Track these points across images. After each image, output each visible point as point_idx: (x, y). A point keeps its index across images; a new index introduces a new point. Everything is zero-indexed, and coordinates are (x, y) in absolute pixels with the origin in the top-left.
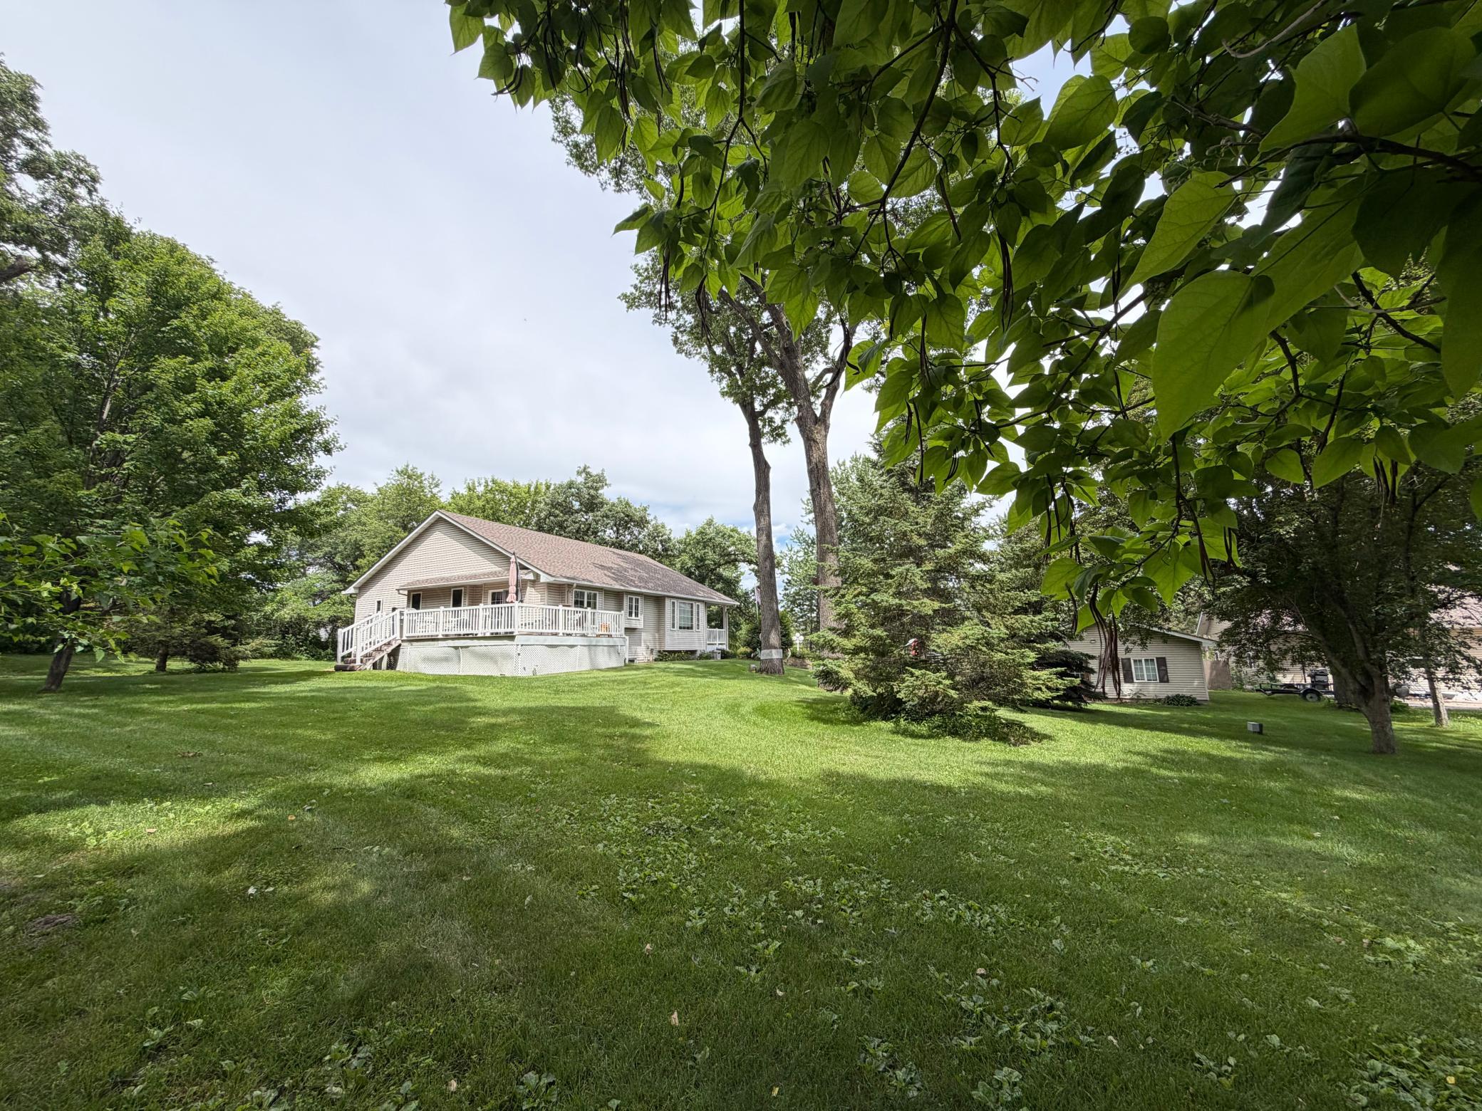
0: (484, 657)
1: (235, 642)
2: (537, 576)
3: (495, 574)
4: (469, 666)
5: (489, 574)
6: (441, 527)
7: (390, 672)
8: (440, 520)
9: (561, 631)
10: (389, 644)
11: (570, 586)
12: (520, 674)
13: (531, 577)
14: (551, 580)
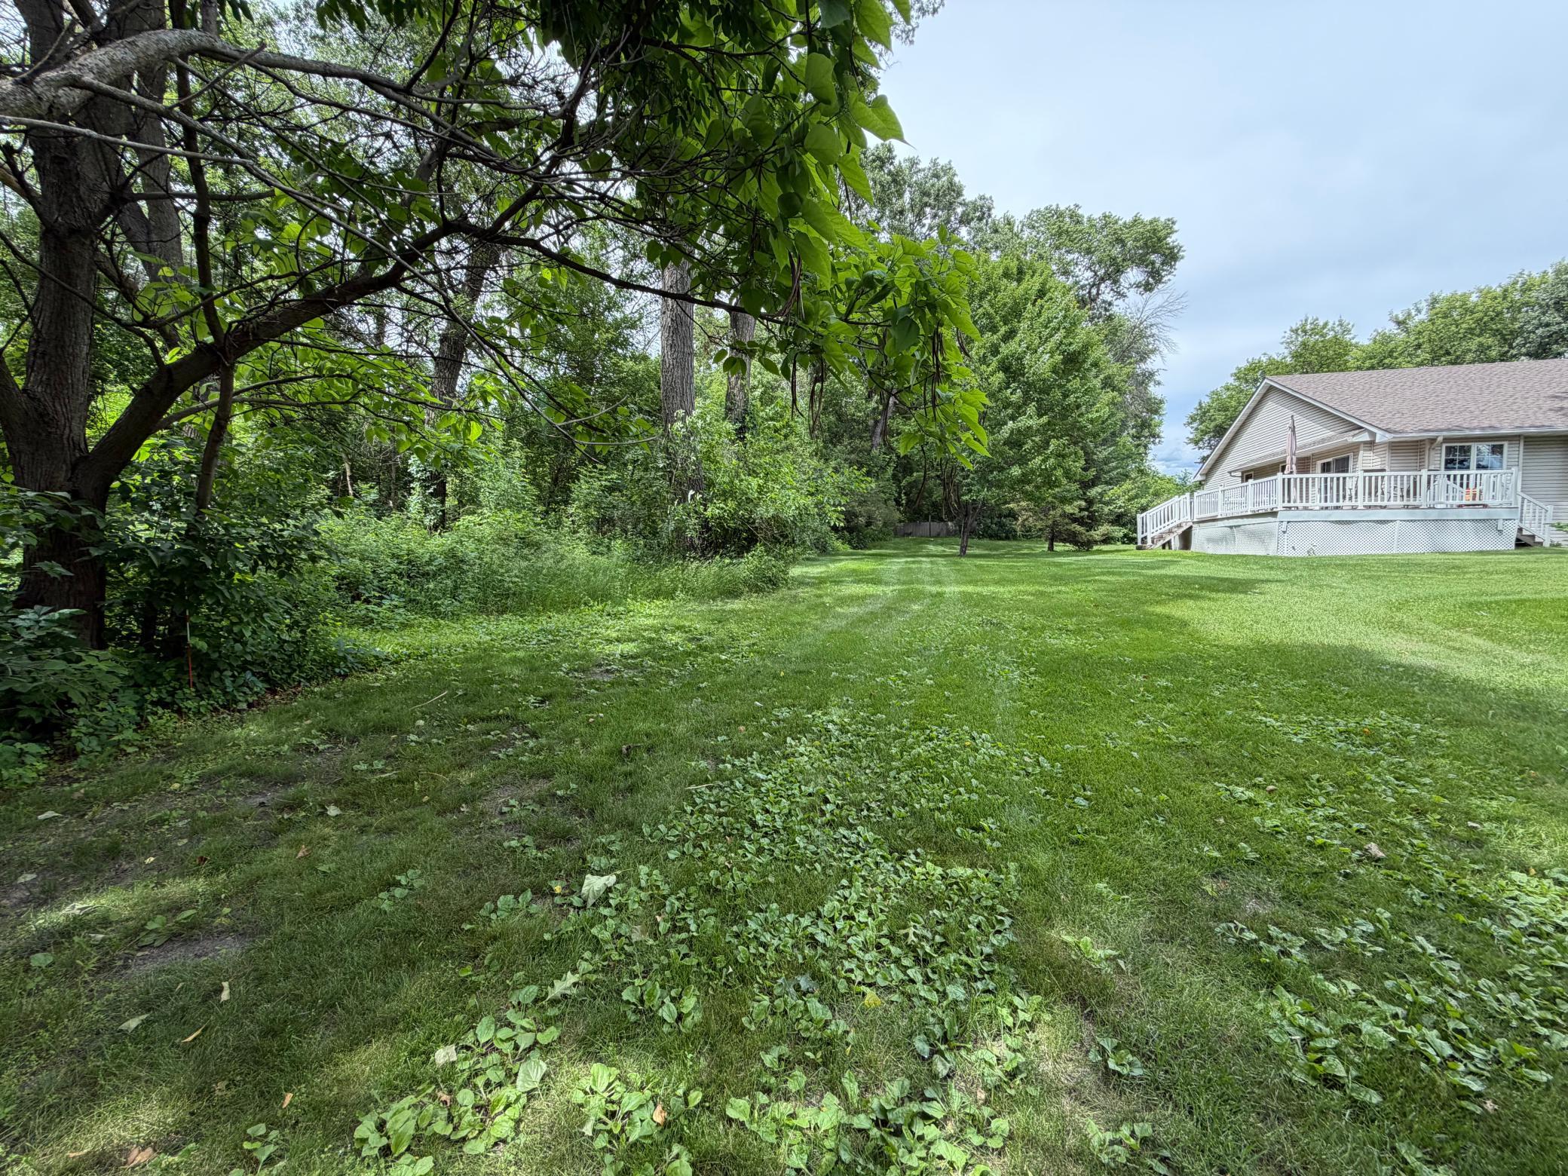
0: (1252, 535)
1: (1090, 528)
2: (1373, 434)
3: (1330, 439)
4: (1243, 547)
5: (1323, 440)
6: (1273, 396)
7: (1184, 552)
8: (1271, 389)
9: (1360, 504)
10: (1179, 526)
11: (1433, 440)
12: (1287, 552)
13: (1365, 437)
14: (1389, 437)
